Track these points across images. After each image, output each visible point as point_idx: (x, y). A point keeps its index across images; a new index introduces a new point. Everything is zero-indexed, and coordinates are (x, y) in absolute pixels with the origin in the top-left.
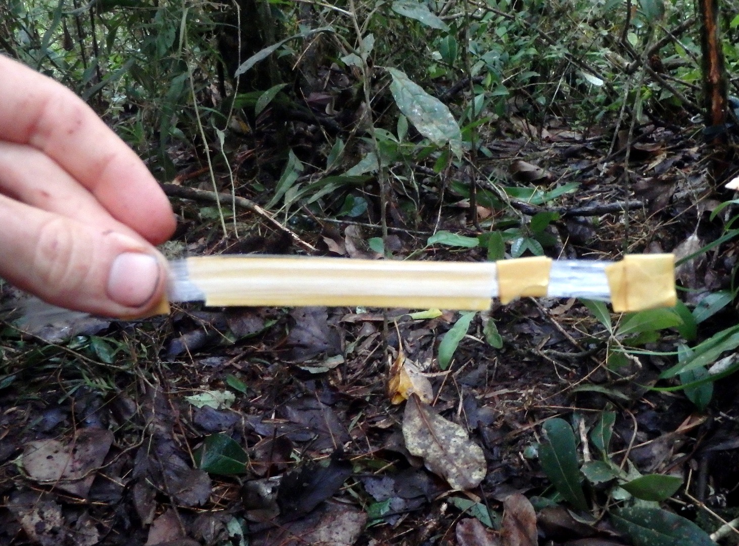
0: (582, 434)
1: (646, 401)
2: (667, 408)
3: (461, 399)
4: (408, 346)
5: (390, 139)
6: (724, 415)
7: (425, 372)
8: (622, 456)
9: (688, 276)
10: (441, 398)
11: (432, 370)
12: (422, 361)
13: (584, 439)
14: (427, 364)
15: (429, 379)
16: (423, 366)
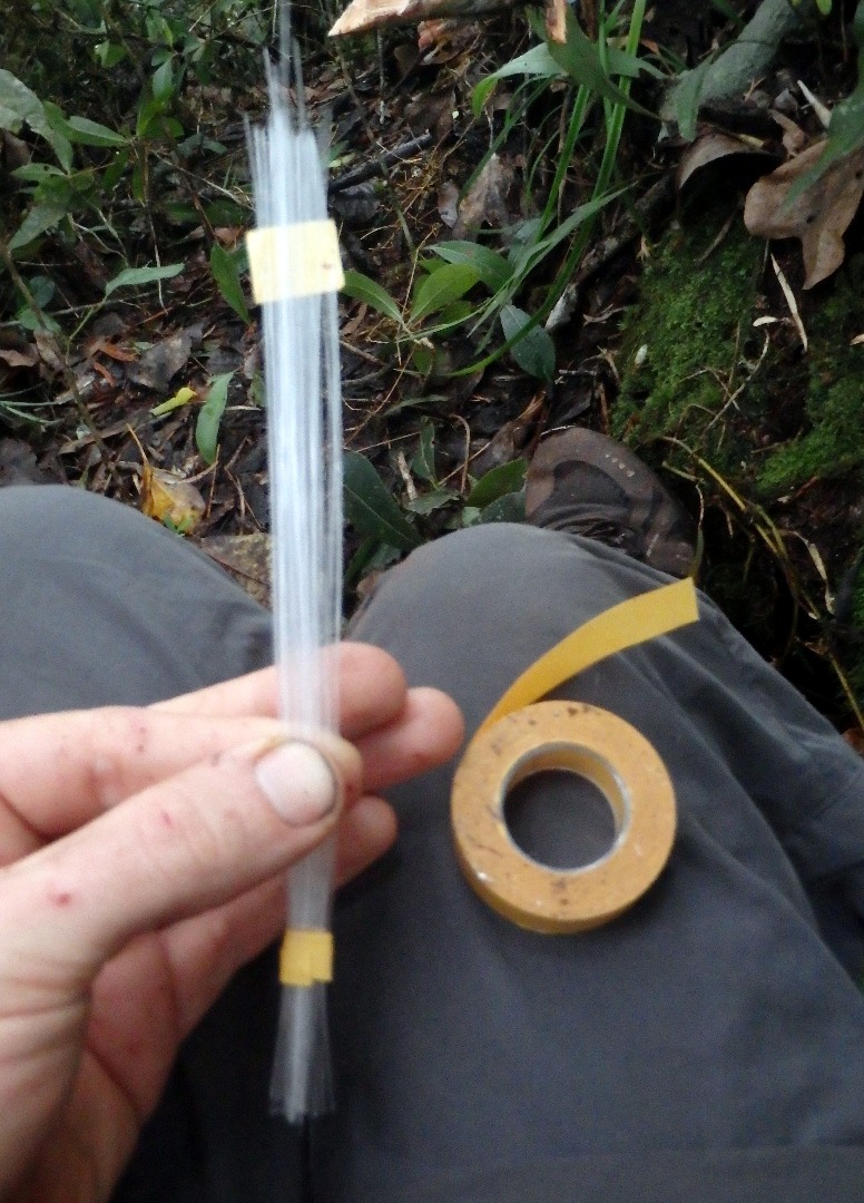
0: (403, 472)
1: (480, 398)
2: (506, 396)
3: (241, 493)
4: (155, 454)
5: (52, 176)
6: (565, 372)
7: (188, 477)
8: (458, 477)
9: (497, 211)
10: (214, 502)
11: (196, 471)
12: (182, 463)
13: (406, 476)
14: (189, 466)
15: (194, 484)
16: (183, 470)
